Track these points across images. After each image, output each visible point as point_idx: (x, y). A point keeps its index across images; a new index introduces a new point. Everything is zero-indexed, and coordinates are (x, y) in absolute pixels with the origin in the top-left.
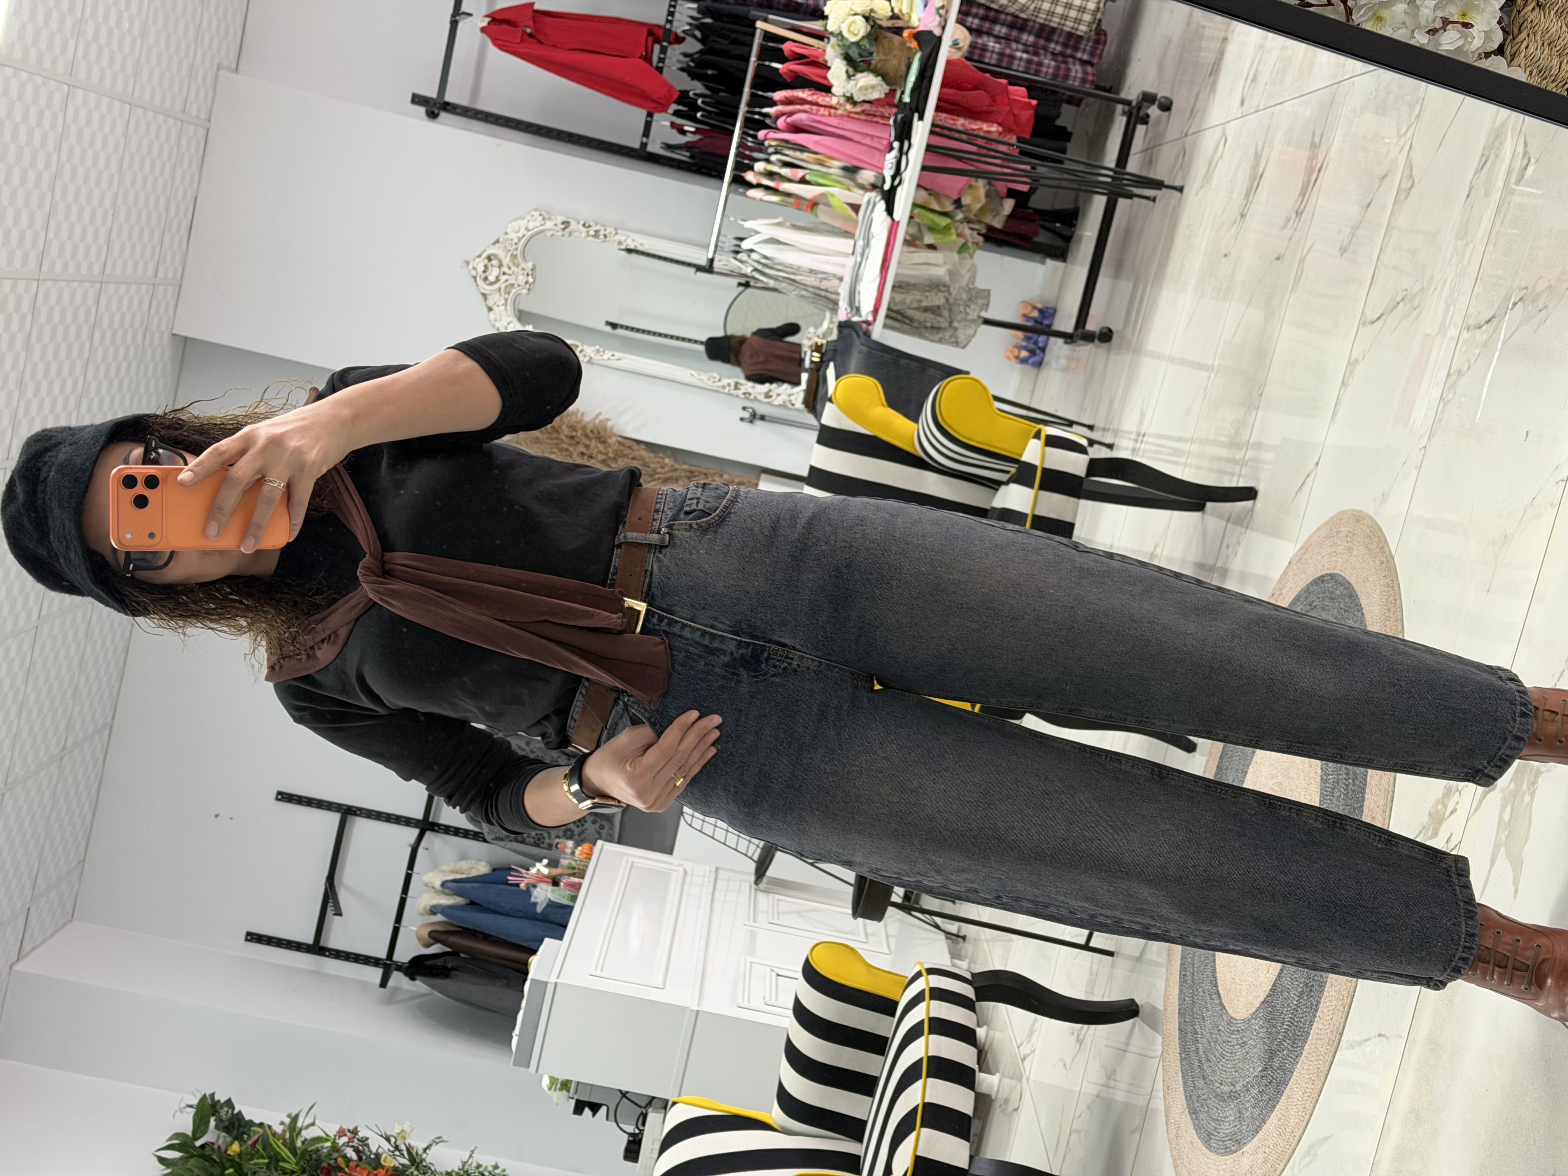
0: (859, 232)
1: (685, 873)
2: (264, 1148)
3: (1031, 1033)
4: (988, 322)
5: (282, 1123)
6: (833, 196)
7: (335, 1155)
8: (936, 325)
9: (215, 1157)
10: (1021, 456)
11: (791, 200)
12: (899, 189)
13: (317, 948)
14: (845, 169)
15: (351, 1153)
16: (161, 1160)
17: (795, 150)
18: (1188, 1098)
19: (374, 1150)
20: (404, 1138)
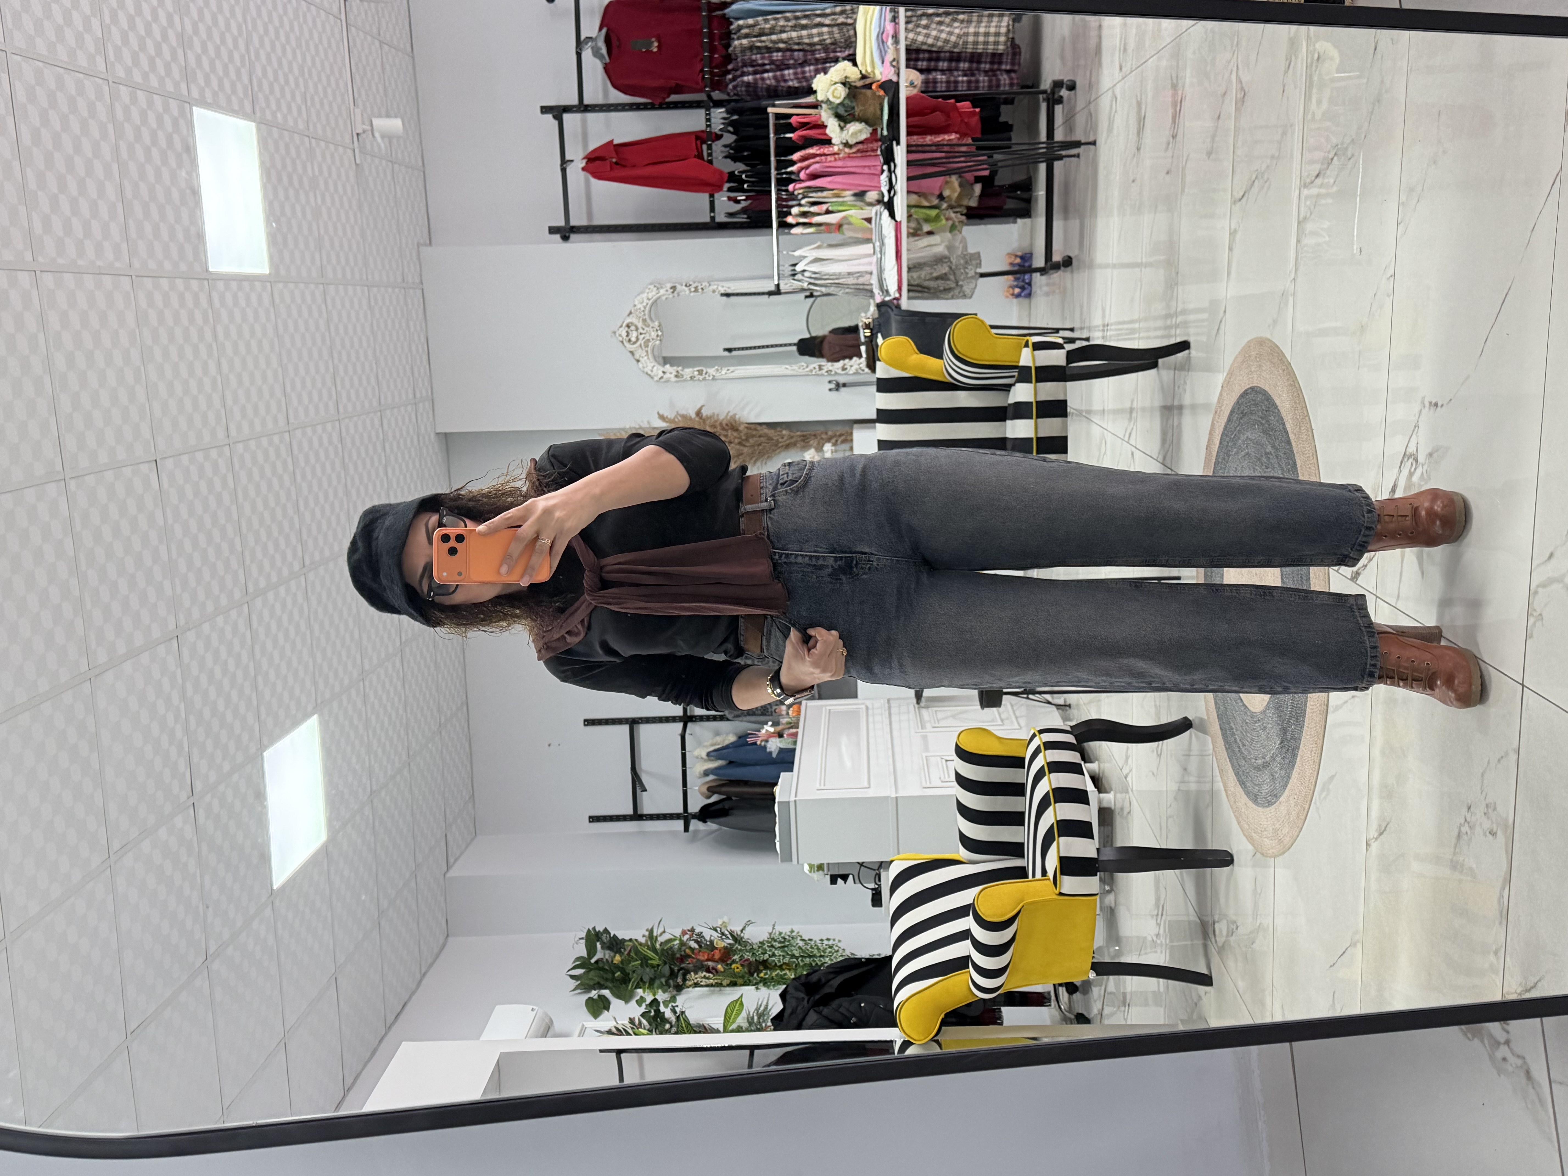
0: (874, 237)
1: (867, 708)
2: (636, 955)
3: (1127, 758)
4: (983, 275)
5: (644, 936)
6: (851, 216)
7: (684, 948)
8: (947, 287)
9: (607, 967)
10: (1018, 362)
11: (823, 228)
12: (895, 198)
13: (637, 816)
14: (855, 195)
15: (693, 944)
16: (572, 977)
17: (816, 192)
18: (1237, 774)
19: (708, 939)
20: (726, 927)
